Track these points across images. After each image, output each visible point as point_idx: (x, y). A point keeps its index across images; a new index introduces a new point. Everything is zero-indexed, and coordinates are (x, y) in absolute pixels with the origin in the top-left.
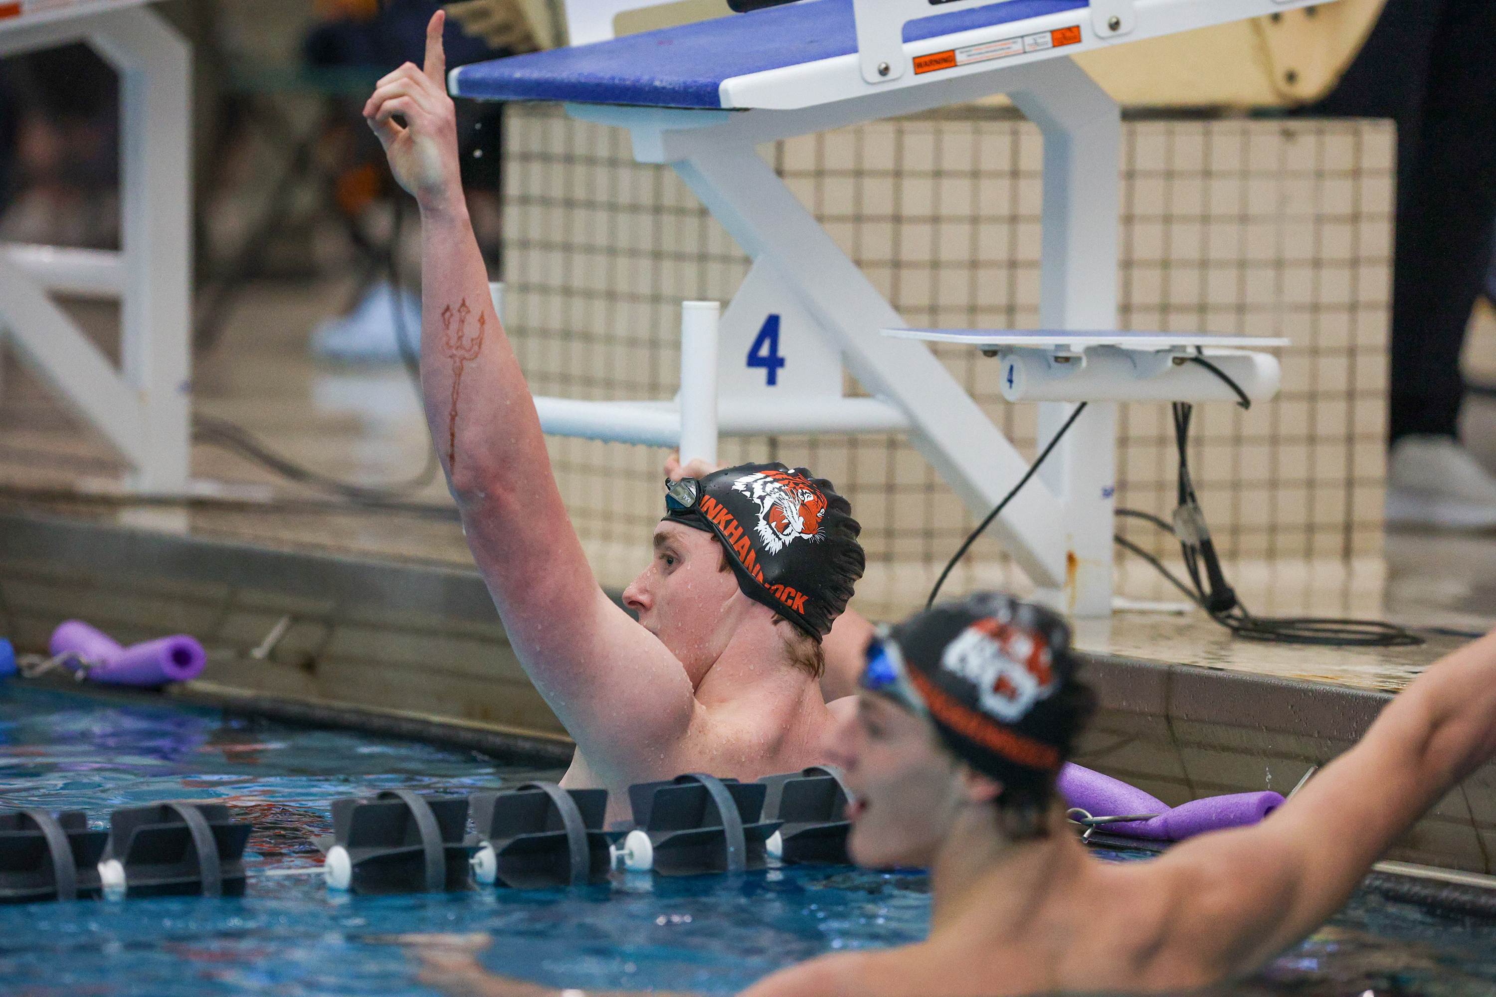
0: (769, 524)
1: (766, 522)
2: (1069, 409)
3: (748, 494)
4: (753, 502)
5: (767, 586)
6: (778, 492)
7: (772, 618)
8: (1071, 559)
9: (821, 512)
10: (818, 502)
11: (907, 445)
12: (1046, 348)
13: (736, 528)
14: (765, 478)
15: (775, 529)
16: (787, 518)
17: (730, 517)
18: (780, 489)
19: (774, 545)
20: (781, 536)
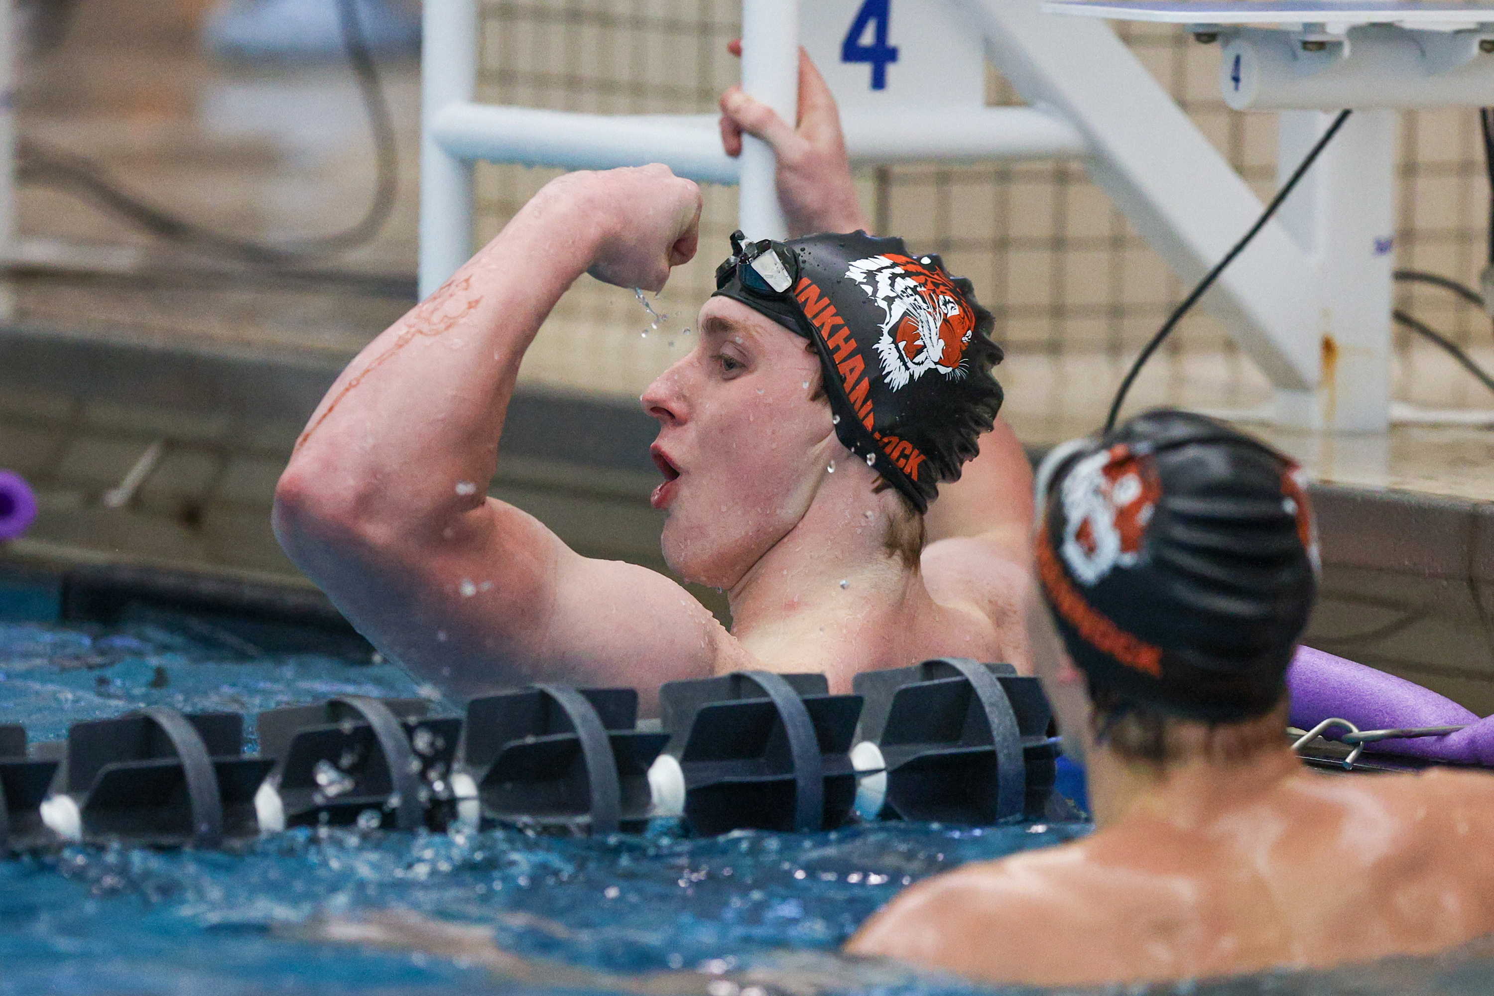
0: (895, 342)
1: (892, 340)
2: (1325, 122)
3: (869, 289)
4: (876, 304)
5: (877, 436)
6: (912, 295)
7: (874, 482)
8: (1328, 347)
9: (967, 335)
10: (964, 318)
11: (1084, 178)
12: (1289, 28)
13: (847, 340)
14: (893, 266)
15: (903, 352)
16: (922, 339)
17: (839, 320)
18: (914, 289)
19: (898, 378)
20: (910, 364)
